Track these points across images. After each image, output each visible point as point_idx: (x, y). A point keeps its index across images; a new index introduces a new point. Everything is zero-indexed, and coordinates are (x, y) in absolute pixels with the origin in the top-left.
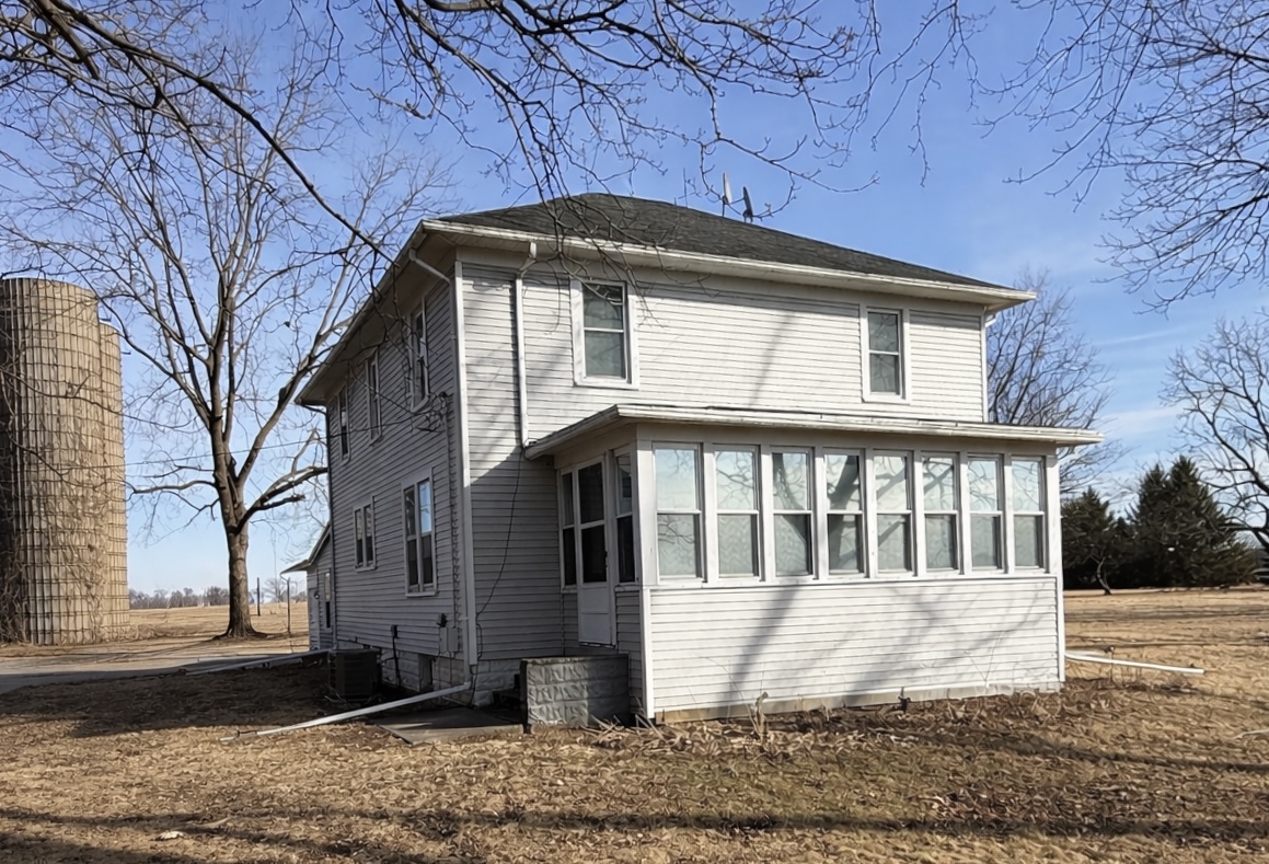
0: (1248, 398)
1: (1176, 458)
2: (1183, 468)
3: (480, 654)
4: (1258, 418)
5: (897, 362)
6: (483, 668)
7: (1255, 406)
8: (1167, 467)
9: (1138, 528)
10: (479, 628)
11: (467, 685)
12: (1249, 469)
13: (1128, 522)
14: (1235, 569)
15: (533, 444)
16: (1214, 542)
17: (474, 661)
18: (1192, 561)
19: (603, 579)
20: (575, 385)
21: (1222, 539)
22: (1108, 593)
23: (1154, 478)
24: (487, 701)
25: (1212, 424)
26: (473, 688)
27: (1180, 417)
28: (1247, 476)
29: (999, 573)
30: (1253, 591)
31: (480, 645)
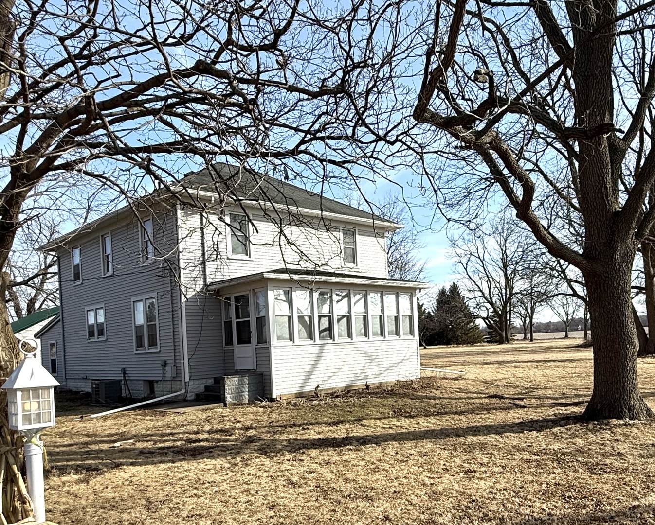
0: (479, 258)
1: (451, 284)
2: (454, 288)
3: (190, 377)
4: (483, 267)
5: (354, 251)
6: (191, 383)
7: (482, 262)
8: (448, 288)
9: (437, 317)
10: (189, 365)
11: (183, 391)
12: (481, 291)
13: (432, 314)
14: (476, 336)
15: (212, 284)
16: (468, 323)
17: (187, 379)
18: (459, 333)
19: (250, 342)
20: (228, 258)
21: (471, 322)
22: (425, 348)
23: (442, 292)
24: (193, 398)
25: (466, 269)
26: (186, 392)
27: (453, 265)
28: (480, 294)
29: (397, 338)
30: (483, 346)
31: (190, 373)
